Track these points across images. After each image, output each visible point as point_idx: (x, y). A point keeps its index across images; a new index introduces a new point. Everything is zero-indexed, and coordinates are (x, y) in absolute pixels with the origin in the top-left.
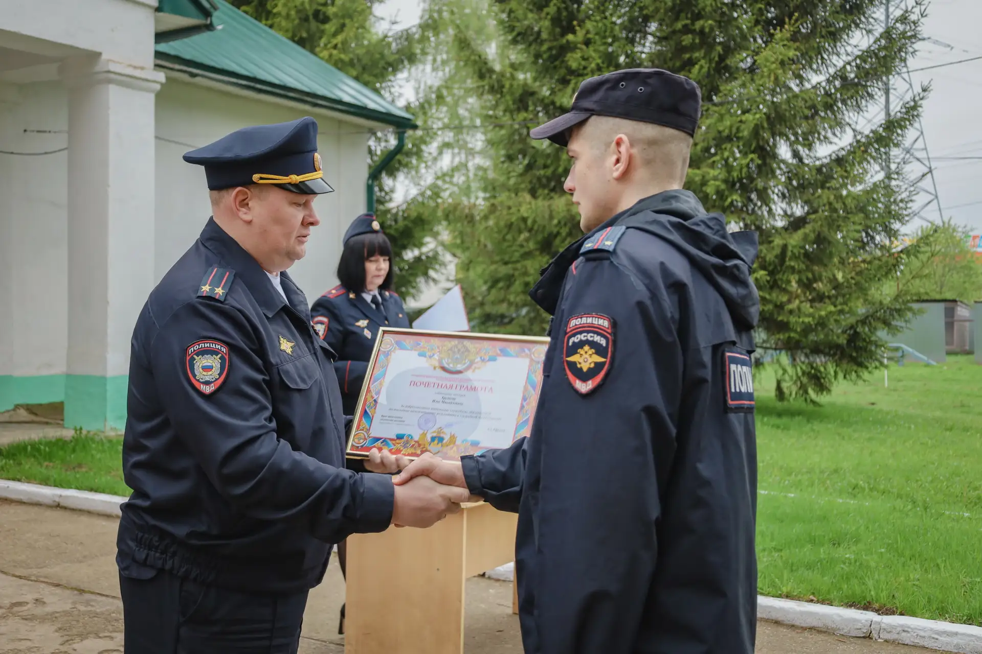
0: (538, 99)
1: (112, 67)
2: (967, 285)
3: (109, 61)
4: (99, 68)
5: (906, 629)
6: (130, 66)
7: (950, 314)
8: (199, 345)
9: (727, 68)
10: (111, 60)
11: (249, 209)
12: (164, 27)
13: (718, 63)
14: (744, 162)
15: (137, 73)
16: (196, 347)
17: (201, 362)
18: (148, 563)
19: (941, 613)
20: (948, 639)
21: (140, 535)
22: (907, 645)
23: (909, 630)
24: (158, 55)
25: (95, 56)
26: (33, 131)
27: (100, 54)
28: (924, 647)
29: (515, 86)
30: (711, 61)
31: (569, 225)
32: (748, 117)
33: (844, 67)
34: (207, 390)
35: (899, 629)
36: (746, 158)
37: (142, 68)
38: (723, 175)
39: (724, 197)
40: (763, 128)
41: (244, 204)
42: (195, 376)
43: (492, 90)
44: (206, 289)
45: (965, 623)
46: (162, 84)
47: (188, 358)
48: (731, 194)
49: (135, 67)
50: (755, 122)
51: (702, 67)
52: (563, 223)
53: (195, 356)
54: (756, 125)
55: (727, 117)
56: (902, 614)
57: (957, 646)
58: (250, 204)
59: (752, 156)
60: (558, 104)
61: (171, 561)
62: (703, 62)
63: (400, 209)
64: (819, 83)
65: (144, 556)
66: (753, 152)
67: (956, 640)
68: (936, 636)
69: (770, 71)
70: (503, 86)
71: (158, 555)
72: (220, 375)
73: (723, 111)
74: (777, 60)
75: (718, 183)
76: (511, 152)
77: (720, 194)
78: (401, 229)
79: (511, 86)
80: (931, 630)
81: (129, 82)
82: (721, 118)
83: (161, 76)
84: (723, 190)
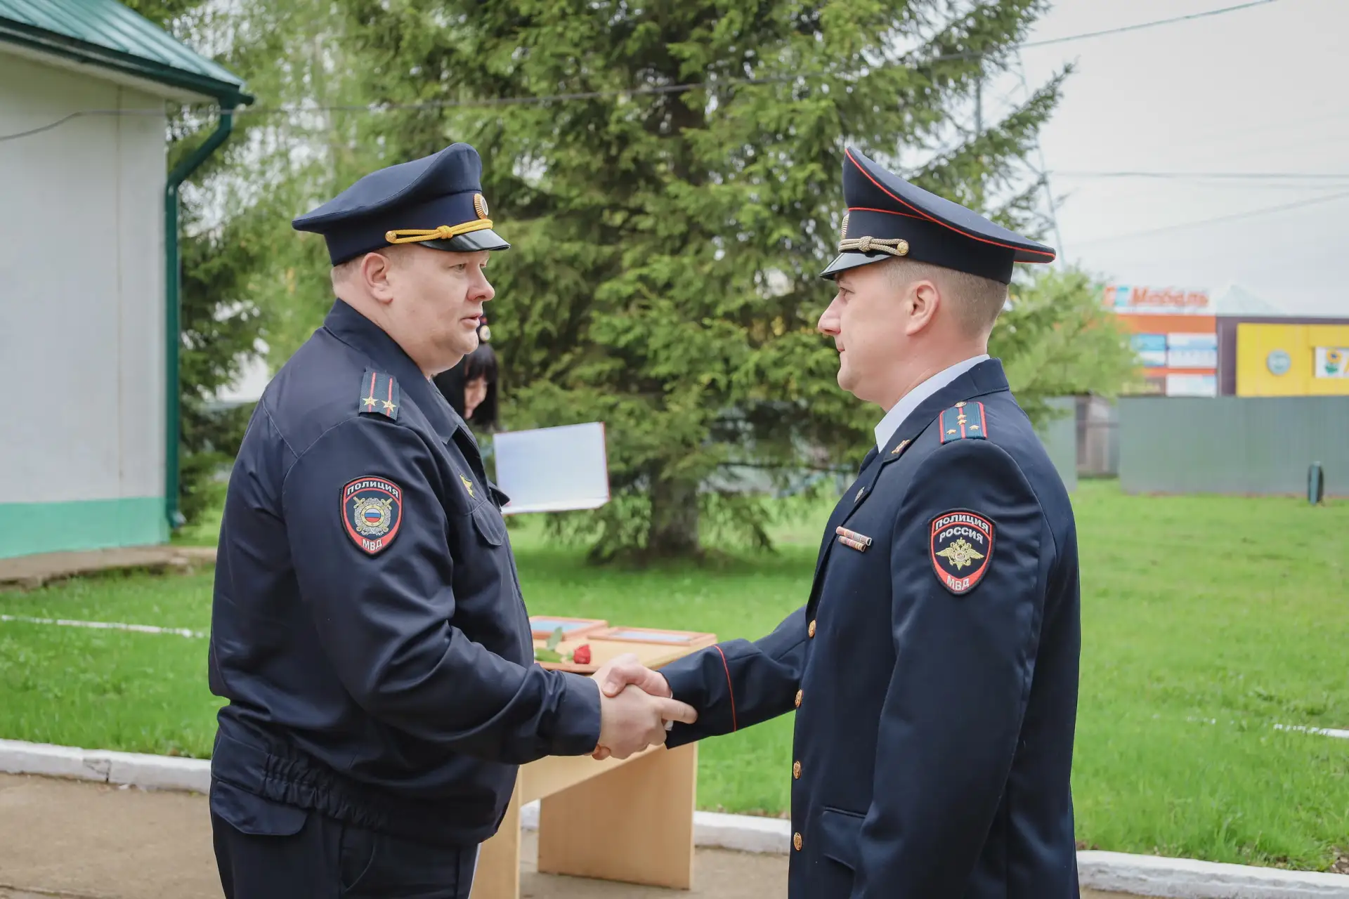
0: (458, 63)
2: (1105, 368)
5: (1103, 869)
7: (1082, 411)
8: (362, 483)
9: (771, 24)
11: (388, 284)
13: (759, 16)
14: (801, 175)
16: (358, 486)
17: (364, 508)
18: (289, 799)
19: (1147, 843)
20: (1160, 880)
21: (274, 759)
22: (1104, 891)
23: (1106, 869)
28: (1126, 893)
29: (421, 39)
30: (745, 11)
31: (513, 271)
32: (806, 104)
33: (948, 29)
34: (372, 547)
35: (1094, 869)
36: (804, 169)
38: (767, 195)
39: (767, 231)
40: (830, 121)
41: (379, 275)
42: (354, 526)
43: (379, 42)
44: (370, 402)
45: (1180, 856)
47: (345, 501)
48: (778, 226)
50: (819, 113)
51: (731, 22)
52: (503, 266)
53: (355, 498)
54: (820, 118)
55: (771, 102)
56: (1094, 848)
57: (1172, 888)
58: (389, 276)
59: (813, 167)
60: (492, 70)
61: (326, 797)
62: (733, 13)
63: (212, 235)
64: (910, 53)
65: (282, 791)
66: (813, 160)
67: (1169, 881)
68: (1144, 877)
69: (844, 35)
70: (399, 39)
71: (303, 788)
72: (391, 527)
73: (766, 94)
74: (853, 15)
75: (758, 208)
76: (409, 146)
77: (762, 228)
78: (215, 271)
79: (415, 37)
80: (1137, 868)
82: (762, 105)
84: (765, 220)
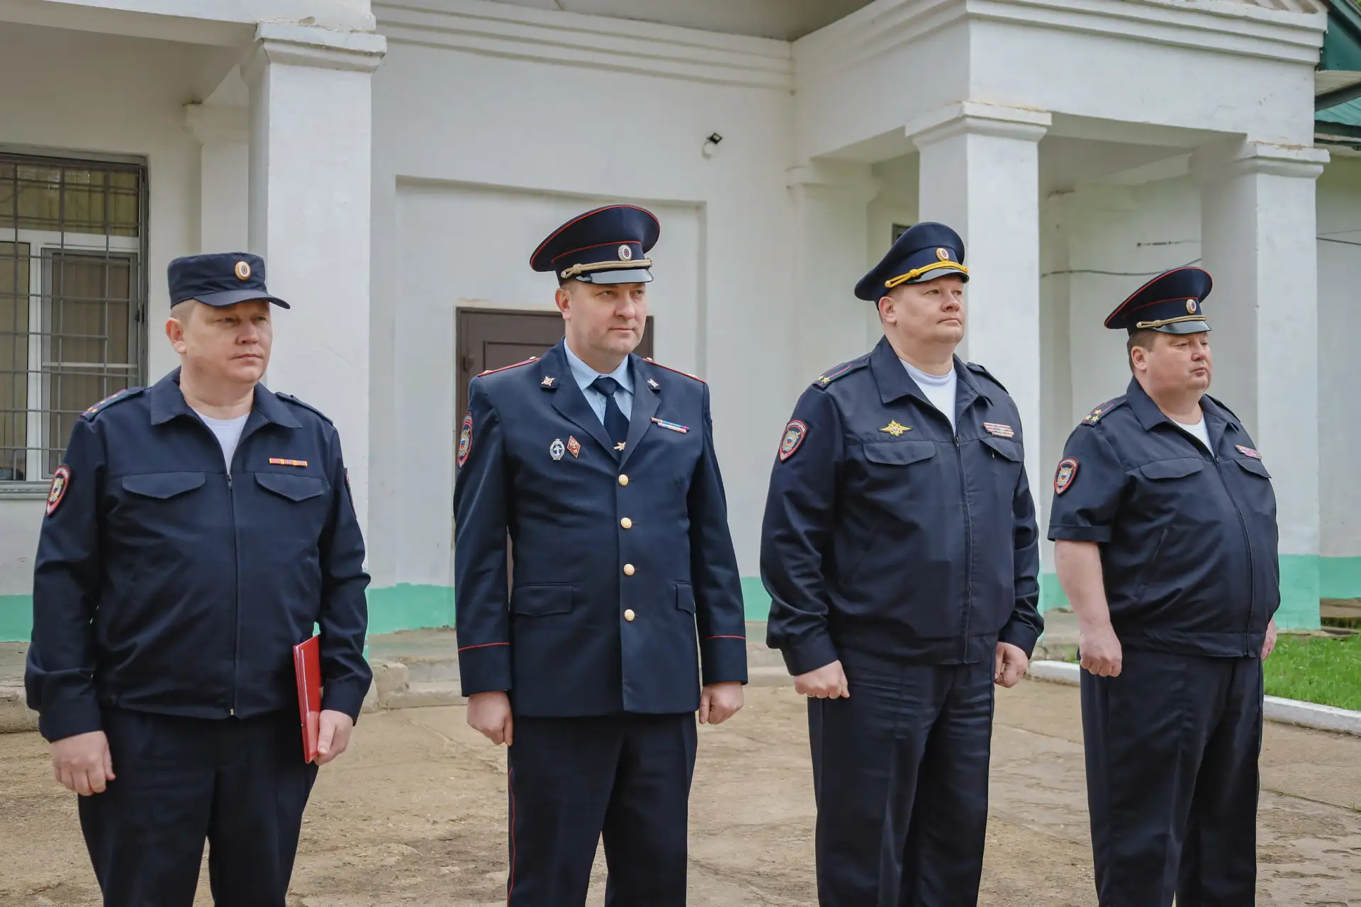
1: (1261, 151)
3: (1256, 143)
4: (1245, 153)
6: (1283, 146)
10: (1258, 142)
12: (1326, 88)
15: (1292, 155)
24: (1320, 125)
25: (1237, 139)
26: (1149, 244)
27: (1244, 136)
37: (1299, 147)
41: (891, 309)
46: (1325, 165)
49: (1290, 147)
81: (1282, 168)
83: (1324, 155)
